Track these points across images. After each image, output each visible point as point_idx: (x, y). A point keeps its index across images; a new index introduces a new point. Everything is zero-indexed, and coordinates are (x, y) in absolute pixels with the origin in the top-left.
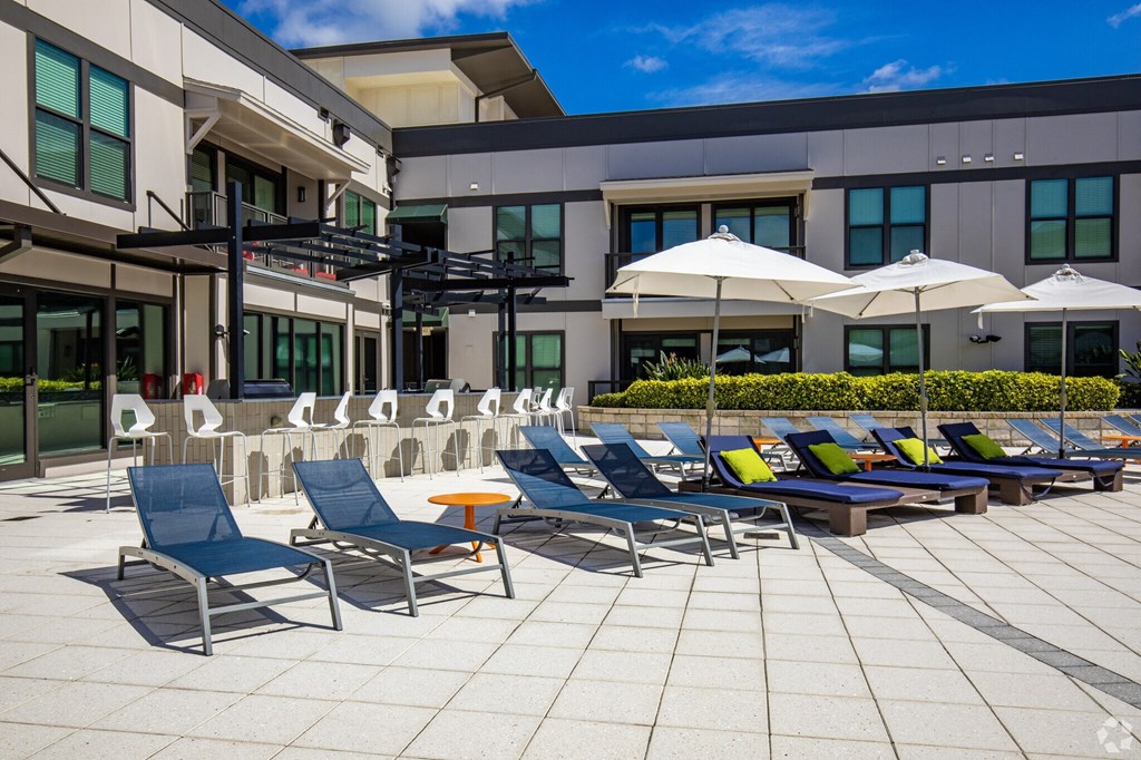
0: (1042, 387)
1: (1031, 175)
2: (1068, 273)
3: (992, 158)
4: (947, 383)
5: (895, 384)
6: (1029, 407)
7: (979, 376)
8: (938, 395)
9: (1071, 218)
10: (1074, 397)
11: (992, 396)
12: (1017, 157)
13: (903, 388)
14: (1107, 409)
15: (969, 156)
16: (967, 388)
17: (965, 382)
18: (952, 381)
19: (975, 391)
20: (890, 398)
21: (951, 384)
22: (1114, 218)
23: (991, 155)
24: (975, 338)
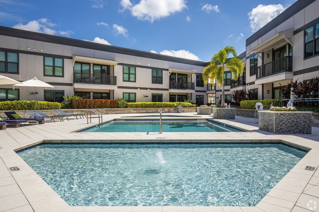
0: (44, 104)
1: (45, 55)
2: (35, 79)
3: (35, 50)
4: (20, 103)
5: (5, 104)
6: (41, 109)
7: (29, 102)
8: (17, 106)
9: (54, 67)
10: (51, 106)
11: (32, 106)
12: (41, 50)
13: (7, 105)
14: (58, 109)
15: (29, 48)
16: (25, 104)
17: (25, 103)
18: (21, 103)
19: (27, 105)
20: (4, 107)
21: (21, 104)
22: (63, 68)
23: (35, 49)
24: (31, 93)
